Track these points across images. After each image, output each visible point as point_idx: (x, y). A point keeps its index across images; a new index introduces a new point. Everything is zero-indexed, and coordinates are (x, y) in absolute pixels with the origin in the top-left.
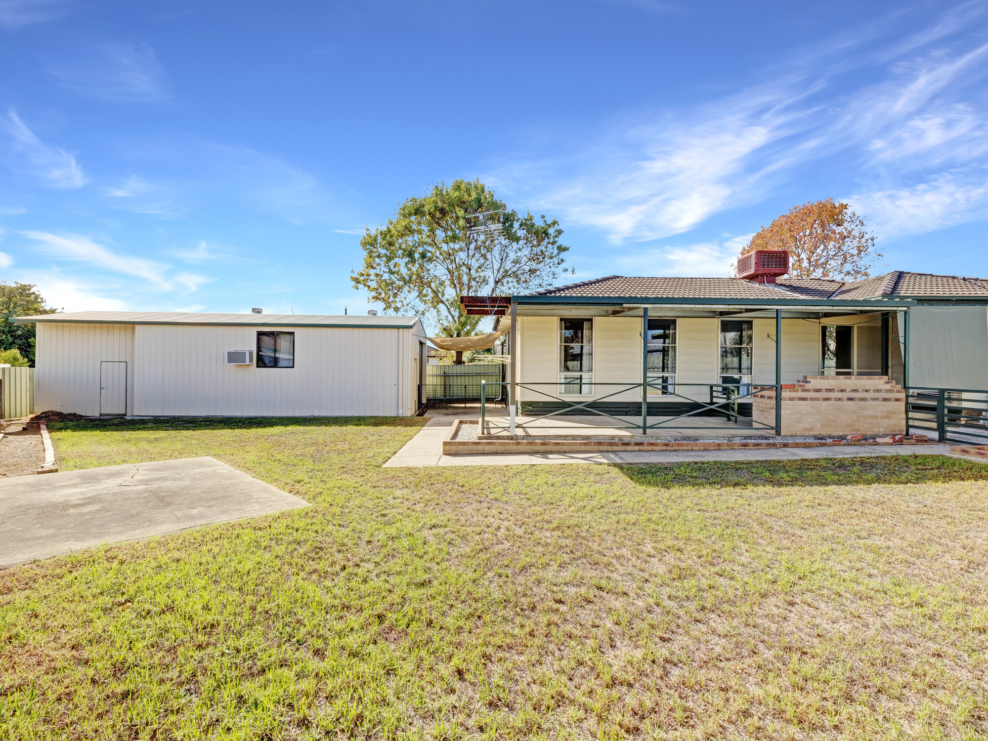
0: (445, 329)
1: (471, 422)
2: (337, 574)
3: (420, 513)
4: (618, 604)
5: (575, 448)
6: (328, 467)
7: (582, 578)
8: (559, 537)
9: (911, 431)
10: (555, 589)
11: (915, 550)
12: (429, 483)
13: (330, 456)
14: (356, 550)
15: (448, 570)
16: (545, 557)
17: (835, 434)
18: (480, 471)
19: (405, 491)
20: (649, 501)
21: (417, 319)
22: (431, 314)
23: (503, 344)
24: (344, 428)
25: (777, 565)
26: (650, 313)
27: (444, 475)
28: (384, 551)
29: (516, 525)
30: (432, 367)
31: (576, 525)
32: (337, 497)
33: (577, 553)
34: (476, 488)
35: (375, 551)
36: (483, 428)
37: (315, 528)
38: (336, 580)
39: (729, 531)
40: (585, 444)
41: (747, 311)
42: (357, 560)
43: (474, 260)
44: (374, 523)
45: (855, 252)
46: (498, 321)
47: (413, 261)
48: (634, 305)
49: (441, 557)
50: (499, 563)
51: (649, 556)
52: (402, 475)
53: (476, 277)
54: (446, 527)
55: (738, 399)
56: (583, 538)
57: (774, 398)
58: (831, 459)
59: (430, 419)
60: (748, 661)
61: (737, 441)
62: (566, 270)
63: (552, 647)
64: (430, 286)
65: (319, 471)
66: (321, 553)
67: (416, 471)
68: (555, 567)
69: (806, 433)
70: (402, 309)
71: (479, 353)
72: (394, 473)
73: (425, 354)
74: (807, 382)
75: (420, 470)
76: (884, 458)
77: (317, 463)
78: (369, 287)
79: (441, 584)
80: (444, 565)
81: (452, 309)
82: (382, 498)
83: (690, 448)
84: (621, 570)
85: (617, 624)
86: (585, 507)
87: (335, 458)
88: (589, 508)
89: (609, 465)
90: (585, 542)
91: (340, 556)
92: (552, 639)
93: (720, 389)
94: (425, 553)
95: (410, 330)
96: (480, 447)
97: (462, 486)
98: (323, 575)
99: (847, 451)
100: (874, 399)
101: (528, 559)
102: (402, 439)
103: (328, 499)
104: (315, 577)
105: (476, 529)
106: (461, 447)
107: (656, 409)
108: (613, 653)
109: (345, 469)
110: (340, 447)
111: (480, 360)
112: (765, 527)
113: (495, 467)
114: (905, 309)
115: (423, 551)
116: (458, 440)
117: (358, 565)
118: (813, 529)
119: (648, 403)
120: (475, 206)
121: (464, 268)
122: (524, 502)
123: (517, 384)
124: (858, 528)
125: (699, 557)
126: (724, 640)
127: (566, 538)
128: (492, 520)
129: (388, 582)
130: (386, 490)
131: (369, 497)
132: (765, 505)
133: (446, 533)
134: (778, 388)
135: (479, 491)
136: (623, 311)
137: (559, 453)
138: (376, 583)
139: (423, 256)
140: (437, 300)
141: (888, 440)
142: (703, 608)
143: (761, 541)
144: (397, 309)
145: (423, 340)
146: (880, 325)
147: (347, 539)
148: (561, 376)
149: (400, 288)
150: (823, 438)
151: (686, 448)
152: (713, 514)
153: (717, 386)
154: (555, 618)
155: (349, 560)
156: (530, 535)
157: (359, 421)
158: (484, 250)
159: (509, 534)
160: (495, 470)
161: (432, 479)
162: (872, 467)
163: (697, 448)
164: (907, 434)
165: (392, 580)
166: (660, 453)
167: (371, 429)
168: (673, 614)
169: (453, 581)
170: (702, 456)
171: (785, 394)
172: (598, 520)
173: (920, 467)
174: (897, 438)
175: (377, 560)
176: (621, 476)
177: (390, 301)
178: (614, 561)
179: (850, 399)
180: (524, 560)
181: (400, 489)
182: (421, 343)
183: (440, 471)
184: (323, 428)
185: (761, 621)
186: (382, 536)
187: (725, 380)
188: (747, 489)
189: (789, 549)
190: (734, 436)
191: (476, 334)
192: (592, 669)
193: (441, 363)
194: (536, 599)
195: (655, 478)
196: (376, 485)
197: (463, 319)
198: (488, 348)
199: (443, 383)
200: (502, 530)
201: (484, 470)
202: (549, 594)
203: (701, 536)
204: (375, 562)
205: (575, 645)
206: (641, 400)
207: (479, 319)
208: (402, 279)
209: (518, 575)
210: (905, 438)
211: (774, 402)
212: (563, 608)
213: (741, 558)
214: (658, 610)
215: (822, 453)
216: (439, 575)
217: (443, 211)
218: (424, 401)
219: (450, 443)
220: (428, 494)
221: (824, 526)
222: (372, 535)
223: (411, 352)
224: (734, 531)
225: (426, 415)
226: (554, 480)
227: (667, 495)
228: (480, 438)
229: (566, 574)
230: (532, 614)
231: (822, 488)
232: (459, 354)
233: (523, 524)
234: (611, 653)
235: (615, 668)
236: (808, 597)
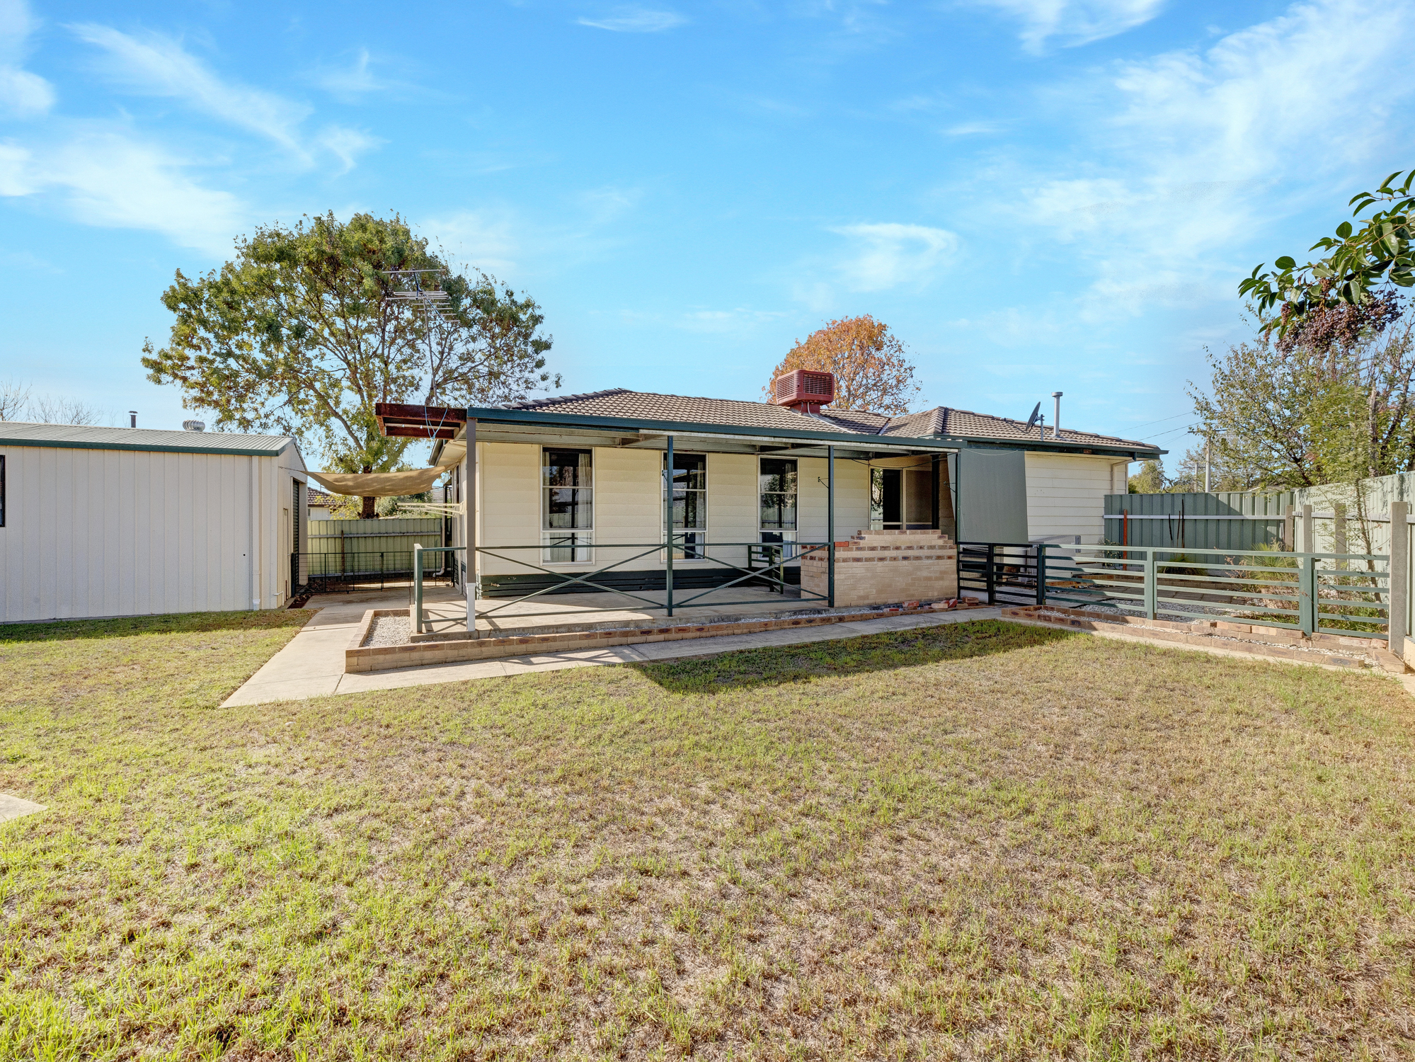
0: (341, 460)
1: (397, 614)
2: (112, 955)
3: (306, 789)
4: (676, 893)
5: (573, 644)
6: (91, 721)
7: (615, 860)
8: (567, 794)
9: (963, 593)
10: (573, 888)
11: (1003, 739)
12: (321, 727)
13: (95, 697)
14: (160, 890)
15: (371, 893)
16: (549, 834)
17: (890, 601)
18: (418, 696)
19: (273, 749)
20: (691, 714)
21: (287, 440)
22: (314, 437)
23: (446, 486)
24: (132, 639)
25: (869, 786)
26: (676, 445)
27: (351, 711)
28: (230, 879)
29: (492, 784)
30: (315, 524)
31: (592, 769)
32: (113, 781)
33: (599, 817)
34: (413, 726)
35: (209, 884)
36: (420, 622)
37: (53, 858)
38: (110, 970)
39: (802, 746)
40: (587, 637)
41: (795, 446)
42: (163, 912)
43: (393, 349)
44: (203, 824)
45: (894, 383)
46: (440, 448)
47: (276, 339)
48: (654, 432)
49: (355, 870)
50: (472, 859)
51: (708, 803)
52: (263, 719)
53: (398, 378)
54: (361, 807)
55: (783, 561)
56: (606, 789)
57: (826, 560)
58: (891, 634)
59: (316, 612)
60: (871, 944)
61: (786, 617)
62: (544, 378)
63: (583, 1002)
64: (311, 387)
65: (68, 730)
66: (71, 914)
67: (294, 708)
68: (568, 849)
69: (861, 602)
70: (257, 423)
71: (403, 500)
72: (246, 717)
73: (305, 499)
74: (861, 538)
75: (301, 705)
76: (944, 627)
77: (62, 716)
78: (185, 379)
79: (358, 927)
80: (361, 886)
81: (355, 427)
82: (221, 769)
83: (730, 632)
84: (673, 837)
85: (681, 929)
86: (600, 736)
87: (108, 700)
88: (606, 736)
89: (625, 665)
90: (609, 795)
91: (122, 910)
92: (581, 985)
93: (760, 549)
94: (320, 868)
95: (275, 459)
96: (415, 656)
97: (388, 726)
98: (73, 964)
99: (906, 622)
100: (928, 558)
101: (522, 844)
102: (260, 650)
103: (91, 788)
104: (51, 974)
105: (419, 803)
106: (381, 658)
107: (684, 579)
108: (682, 983)
109: (133, 721)
110: (120, 677)
111: (405, 511)
112: (843, 734)
113: (444, 687)
114: (956, 451)
115: (316, 863)
116: (375, 644)
117: (166, 925)
118: (896, 729)
119: (675, 572)
120: (393, 260)
121: (377, 361)
122: (500, 741)
123: (477, 549)
124: (941, 720)
125: (774, 792)
126: (832, 918)
127: (579, 793)
128: (449, 782)
129: (240, 946)
130: (229, 753)
131: (189, 771)
132: (835, 703)
133: (362, 820)
134: (830, 547)
135: (419, 732)
136: (637, 441)
137: (548, 653)
138: (212, 955)
139: (299, 332)
140: (326, 409)
141: (943, 605)
142: (796, 874)
143: (843, 754)
144: (245, 423)
145: (300, 478)
146: (931, 469)
147: (138, 869)
148: (544, 537)
149: (250, 386)
150: (878, 608)
151: (725, 632)
152: (777, 724)
153: (756, 545)
154: (582, 945)
155: (142, 916)
156: (518, 800)
157: (166, 623)
158: (413, 333)
159: (483, 804)
160: (445, 691)
161: (328, 719)
162: (935, 639)
163: (739, 631)
164: (959, 597)
165: (249, 940)
166: (693, 642)
167: (194, 637)
168: (758, 893)
169: (383, 914)
170: (747, 642)
171: (839, 554)
172: (624, 756)
173: (979, 635)
174: (952, 602)
175: (214, 902)
176: (645, 680)
177: (232, 408)
178: (658, 820)
179: (905, 558)
180: (514, 845)
181: (261, 747)
182: (297, 483)
183: (343, 704)
184: (81, 642)
185: (870, 875)
186: (223, 850)
187: (767, 537)
188: (810, 682)
189: (877, 760)
190: (782, 612)
191: (398, 470)
192: (656, 1025)
193: (334, 517)
194: (545, 914)
195: (692, 679)
196: (208, 744)
197: (375, 444)
198: (420, 492)
199: (338, 550)
200: (468, 796)
201: (425, 692)
202: (565, 901)
203: (769, 759)
204: (208, 910)
205: (620, 987)
206: (665, 567)
207: (404, 445)
208: (255, 368)
209: (507, 876)
210: (957, 602)
211: (826, 564)
212: (591, 921)
213: (825, 783)
214: (736, 890)
215: (881, 626)
216: (353, 906)
217: (333, 261)
218: (303, 581)
219: (358, 652)
220: (324, 749)
221: (906, 722)
222: (200, 850)
223: (277, 498)
224: (809, 744)
225: (309, 606)
226: (546, 698)
227: (713, 703)
228: (414, 639)
229: (587, 857)
230: (541, 945)
231: (891, 672)
232: (369, 502)
233: (504, 780)
234: (681, 984)
235: (692, 1012)
236: (915, 826)
